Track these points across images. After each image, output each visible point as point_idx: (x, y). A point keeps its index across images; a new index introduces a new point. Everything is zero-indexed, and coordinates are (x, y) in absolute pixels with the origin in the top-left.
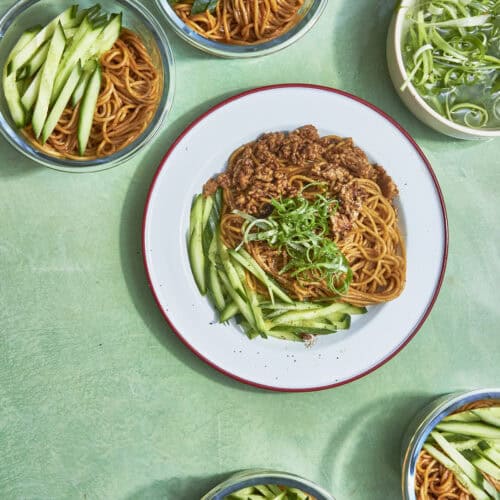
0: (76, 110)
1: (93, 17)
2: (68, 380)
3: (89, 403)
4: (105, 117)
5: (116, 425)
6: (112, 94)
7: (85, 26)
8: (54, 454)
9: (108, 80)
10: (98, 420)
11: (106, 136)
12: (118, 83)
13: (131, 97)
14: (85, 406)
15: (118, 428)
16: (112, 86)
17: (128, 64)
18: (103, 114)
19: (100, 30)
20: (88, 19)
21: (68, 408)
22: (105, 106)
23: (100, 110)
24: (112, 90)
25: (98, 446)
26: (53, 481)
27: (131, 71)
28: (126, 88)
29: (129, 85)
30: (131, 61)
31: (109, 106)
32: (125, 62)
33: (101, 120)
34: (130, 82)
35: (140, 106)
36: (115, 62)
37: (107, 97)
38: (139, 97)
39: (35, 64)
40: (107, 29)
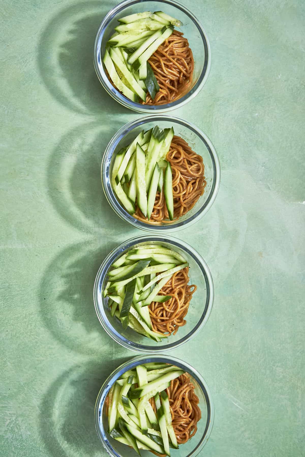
0: (161, 194)
1: (157, 135)
2: (18, 317)
3: (31, 332)
4: (180, 192)
5: (49, 346)
6: (180, 178)
7: (153, 141)
8: (9, 364)
9: (176, 170)
10: (37, 342)
11: (183, 204)
12: (183, 170)
13: (191, 176)
14: (29, 334)
15: (49, 348)
16: (180, 173)
17: (184, 157)
18: (178, 192)
19: (162, 141)
20: (154, 136)
21: (18, 335)
22: (178, 186)
23: (175, 189)
24: (180, 176)
25: (37, 359)
26: (8, 382)
27: (187, 160)
28: (188, 172)
29: (189, 169)
30: (186, 155)
31: (180, 185)
32: (183, 156)
33: (178, 195)
34: (189, 167)
35: (198, 180)
36: (175, 158)
37: (178, 181)
38: (197, 175)
39: (129, 173)
40: (166, 140)
